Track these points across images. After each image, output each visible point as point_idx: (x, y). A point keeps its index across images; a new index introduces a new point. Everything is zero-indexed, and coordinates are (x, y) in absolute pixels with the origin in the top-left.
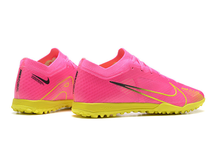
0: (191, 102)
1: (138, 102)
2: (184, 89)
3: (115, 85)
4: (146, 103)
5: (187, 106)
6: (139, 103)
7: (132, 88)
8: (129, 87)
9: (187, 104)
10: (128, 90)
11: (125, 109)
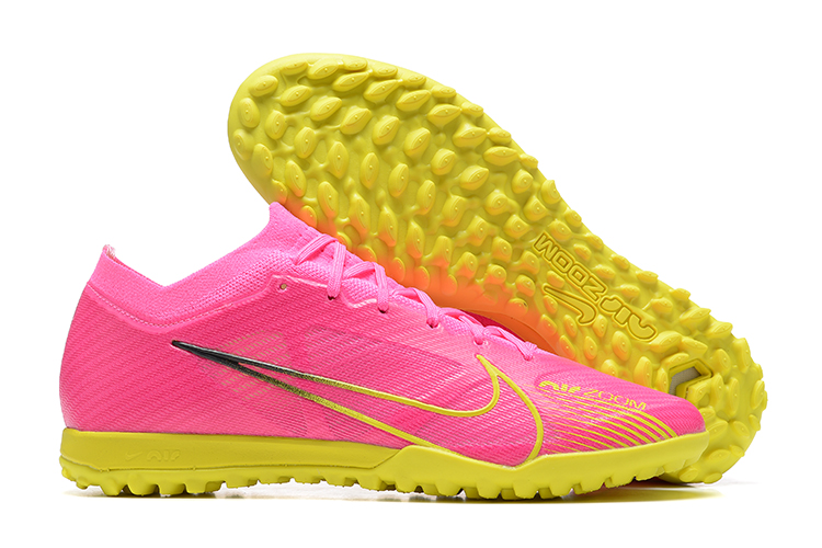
0: (593, 444)
1: (300, 436)
2: (556, 387)
3: (195, 359)
4: (342, 440)
5: (539, 462)
6: (309, 438)
7: (272, 374)
8: (257, 369)
9: (540, 454)
10: (254, 382)
11: (244, 464)
